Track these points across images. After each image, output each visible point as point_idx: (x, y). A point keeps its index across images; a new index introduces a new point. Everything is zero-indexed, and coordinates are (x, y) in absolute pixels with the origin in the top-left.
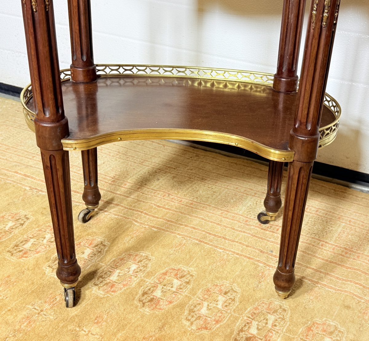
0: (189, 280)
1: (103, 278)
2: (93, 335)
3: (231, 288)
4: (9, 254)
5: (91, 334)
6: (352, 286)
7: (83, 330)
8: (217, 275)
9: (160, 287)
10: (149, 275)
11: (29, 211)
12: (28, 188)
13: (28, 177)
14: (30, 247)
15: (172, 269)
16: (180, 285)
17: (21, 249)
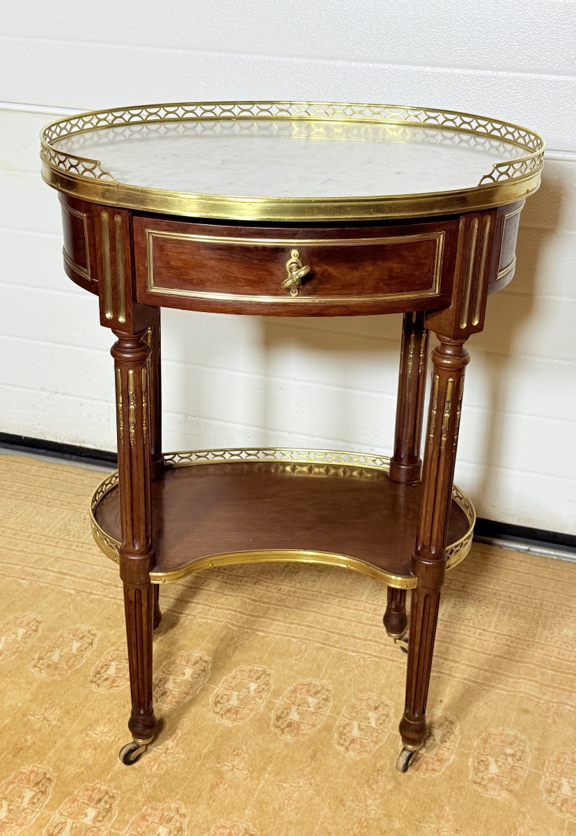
0: (327, 697)
1: (221, 704)
2: (239, 770)
3: (380, 702)
4: (93, 685)
5: (237, 769)
6: (526, 684)
7: (225, 765)
8: (358, 686)
9: (294, 708)
10: (276, 694)
11: (91, 625)
12: (73, 592)
13: (66, 574)
14: (116, 673)
15: (301, 684)
16: (318, 703)
17: (106, 676)
